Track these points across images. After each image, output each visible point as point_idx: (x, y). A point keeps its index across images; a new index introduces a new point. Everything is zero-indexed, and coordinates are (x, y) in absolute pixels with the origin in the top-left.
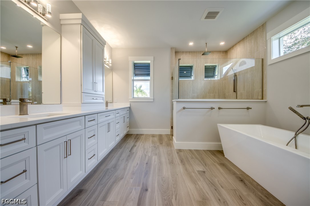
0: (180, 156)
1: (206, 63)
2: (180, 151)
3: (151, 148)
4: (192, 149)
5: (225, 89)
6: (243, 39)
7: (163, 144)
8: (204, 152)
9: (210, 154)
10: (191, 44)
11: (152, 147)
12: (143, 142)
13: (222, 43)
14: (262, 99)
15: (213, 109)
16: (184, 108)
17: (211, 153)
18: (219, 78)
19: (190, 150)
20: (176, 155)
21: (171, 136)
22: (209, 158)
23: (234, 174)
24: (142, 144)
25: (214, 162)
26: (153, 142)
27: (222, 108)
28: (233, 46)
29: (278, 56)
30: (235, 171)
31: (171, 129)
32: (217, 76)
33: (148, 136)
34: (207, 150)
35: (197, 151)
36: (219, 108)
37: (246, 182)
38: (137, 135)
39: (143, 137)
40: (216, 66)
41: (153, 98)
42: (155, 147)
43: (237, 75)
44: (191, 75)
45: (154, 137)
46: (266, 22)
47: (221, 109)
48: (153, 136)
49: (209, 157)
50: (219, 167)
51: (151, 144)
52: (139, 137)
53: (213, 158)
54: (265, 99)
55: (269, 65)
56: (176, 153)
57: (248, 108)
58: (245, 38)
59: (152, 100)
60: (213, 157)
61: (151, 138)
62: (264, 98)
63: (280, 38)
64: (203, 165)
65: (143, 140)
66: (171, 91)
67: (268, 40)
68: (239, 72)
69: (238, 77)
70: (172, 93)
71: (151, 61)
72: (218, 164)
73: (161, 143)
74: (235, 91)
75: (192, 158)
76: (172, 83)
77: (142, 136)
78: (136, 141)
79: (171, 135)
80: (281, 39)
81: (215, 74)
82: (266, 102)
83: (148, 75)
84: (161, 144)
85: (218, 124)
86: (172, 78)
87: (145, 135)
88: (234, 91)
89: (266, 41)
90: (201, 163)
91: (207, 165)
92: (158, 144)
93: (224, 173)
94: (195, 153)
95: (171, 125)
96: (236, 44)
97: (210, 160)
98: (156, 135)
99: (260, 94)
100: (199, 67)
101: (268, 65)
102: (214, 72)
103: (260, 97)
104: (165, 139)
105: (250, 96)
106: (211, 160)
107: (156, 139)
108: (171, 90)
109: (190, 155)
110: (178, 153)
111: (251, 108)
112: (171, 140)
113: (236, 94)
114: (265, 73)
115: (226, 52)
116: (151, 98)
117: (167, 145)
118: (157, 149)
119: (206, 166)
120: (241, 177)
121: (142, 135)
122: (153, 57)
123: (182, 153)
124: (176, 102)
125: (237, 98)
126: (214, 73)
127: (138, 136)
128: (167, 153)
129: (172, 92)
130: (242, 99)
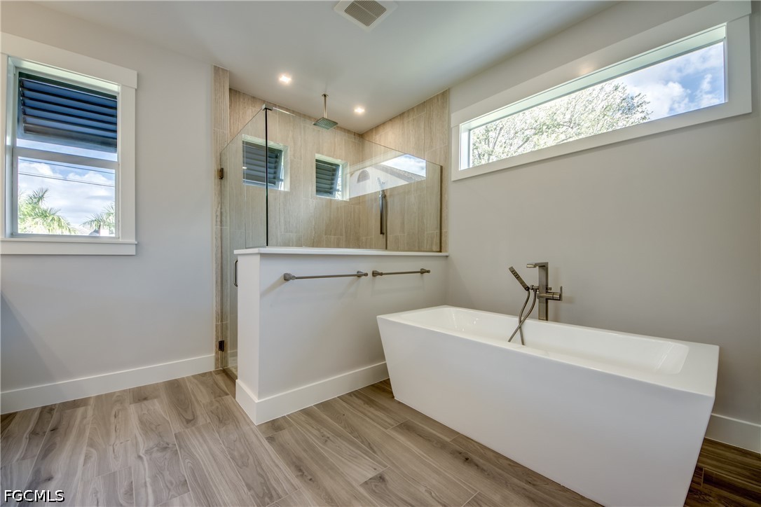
0: (283, 450)
1: (318, 153)
2: (274, 427)
3: (145, 458)
4: (310, 404)
5: (360, 226)
6: (401, 116)
7: (201, 421)
8: (344, 404)
9: (362, 403)
10: (285, 79)
11: (148, 452)
12: (92, 444)
13: (360, 110)
14: (440, 251)
15: (363, 277)
16: (287, 278)
17: (363, 400)
18: (347, 198)
19: (307, 412)
20: (268, 454)
21: (220, 380)
22: (367, 419)
23: (443, 446)
24: (87, 458)
25: (384, 430)
26: (147, 426)
27: (381, 274)
28: (378, 126)
29: (466, 167)
30: (438, 437)
31: (216, 353)
32: (340, 193)
33: (108, 404)
34: (350, 394)
35: (325, 406)
36: (375, 274)
37: (476, 458)
38: (49, 410)
39: (84, 417)
40: (337, 166)
41: (134, 241)
42: (165, 449)
43: (388, 194)
44: (274, 178)
45: (145, 399)
46: (449, 89)
47: (379, 276)
48: (141, 396)
49: (366, 415)
50: (401, 439)
51: (140, 439)
52: (59, 422)
53: (372, 413)
54: (446, 251)
55: (454, 181)
56: (266, 443)
57: (423, 272)
58: (406, 115)
59: (132, 251)
60: (372, 410)
61: (132, 410)
62: (443, 250)
63: (470, 130)
64: (366, 453)
65: (87, 434)
66: (219, 220)
67: (453, 129)
68: (393, 189)
69: (389, 200)
70: (221, 225)
71: (123, 86)
72: (394, 429)
73: (188, 421)
74: (383, 231)
75: (326, 441)
76: (221, 193)
77: (80, 411)
78: (48, 451)
79: (217, 372)
80: (471, 132)
81: (334, 186)
82: (447, 256)
83: (110, 143)
84: (190, 422)
85: (378, 316)
86: (221, 174)
87: (92, 402)
88: (382, 233)
89: (449, 129)
90: (359, 447)
91: (375, 449)
92: (176, 427)
93: (423, 453)
94: (325, 417)
95: (217, 337)
96: (384, 123)
97: (373, 424)
98: (155, 387)
99: (435, 240)
100: (301, 159)
101: (452, 180)
102: (333, 180)
103: (436, 247)
104: (202, 397)
105: (415, 244)
106: (375, 424)
107: (159, 408)
108: (219, 214)
109: (316, 432)
110: (271, 439)
111: (428, 272)
112: (227, 394)
113: (385, 239)
114: (445, 197)
115: (361, 136)
116: (121, 240)
117: (220, 421)
118: (176, 453)
119: (375, 452)
120: (458, 448)
121: (75, 404)
122: (136, 73)
123: (286, 436)
124: (258, 257)
125: (386, 248)
126: (332, 184)
127: (56, 415)
128: (233, 458)
129: (221, 222)
130: (398, 250)
